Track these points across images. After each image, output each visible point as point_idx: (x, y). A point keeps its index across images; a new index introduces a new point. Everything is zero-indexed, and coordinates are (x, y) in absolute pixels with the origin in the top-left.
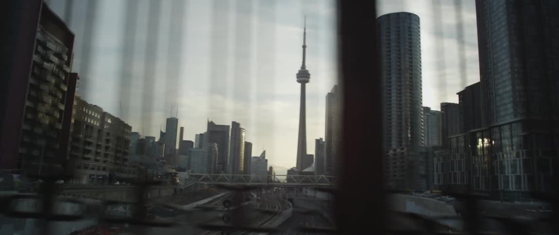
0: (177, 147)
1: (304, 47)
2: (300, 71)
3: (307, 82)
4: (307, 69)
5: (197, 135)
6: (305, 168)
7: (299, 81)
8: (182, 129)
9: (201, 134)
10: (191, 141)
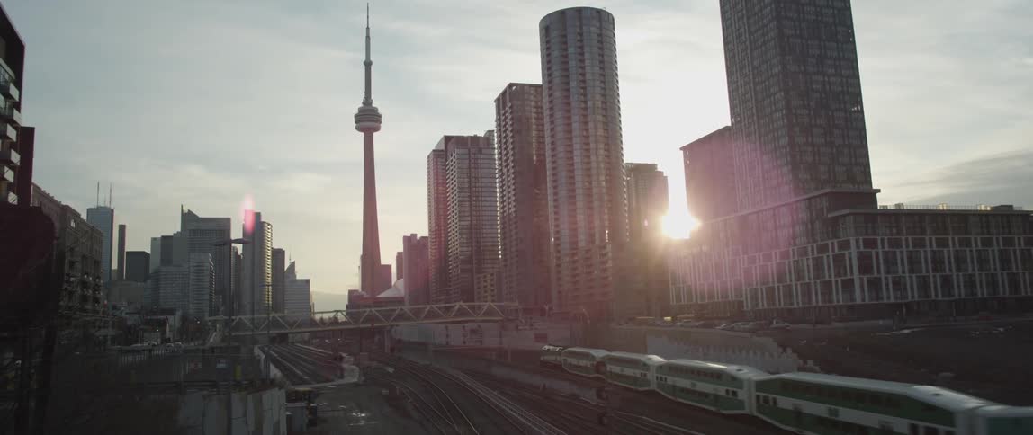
0: (115, 266)
1: (368, 64)
2: (361, 110)
3: (377, 129)
4: (373, 105)
5: (154, 240)
6: (383, 291)
7: (359, 129)
8: (122, 228)
9: (164, 238)
10: (144, 253)
